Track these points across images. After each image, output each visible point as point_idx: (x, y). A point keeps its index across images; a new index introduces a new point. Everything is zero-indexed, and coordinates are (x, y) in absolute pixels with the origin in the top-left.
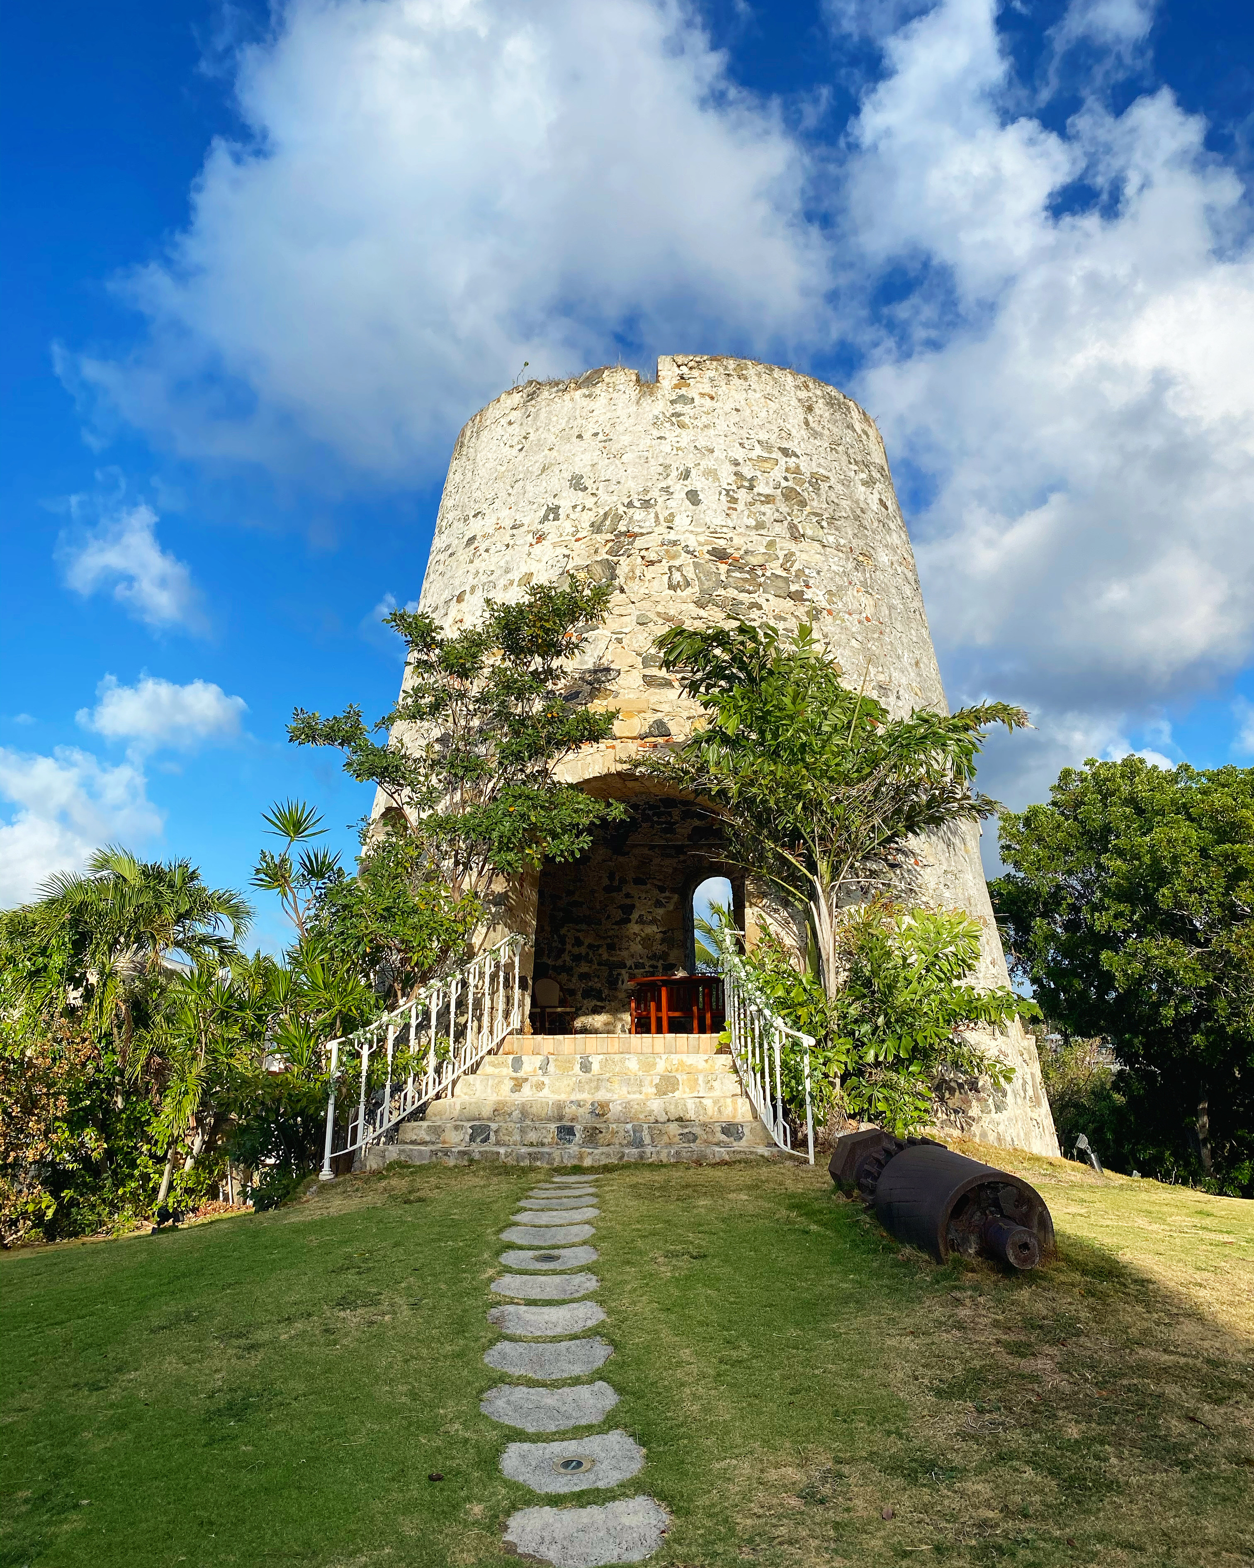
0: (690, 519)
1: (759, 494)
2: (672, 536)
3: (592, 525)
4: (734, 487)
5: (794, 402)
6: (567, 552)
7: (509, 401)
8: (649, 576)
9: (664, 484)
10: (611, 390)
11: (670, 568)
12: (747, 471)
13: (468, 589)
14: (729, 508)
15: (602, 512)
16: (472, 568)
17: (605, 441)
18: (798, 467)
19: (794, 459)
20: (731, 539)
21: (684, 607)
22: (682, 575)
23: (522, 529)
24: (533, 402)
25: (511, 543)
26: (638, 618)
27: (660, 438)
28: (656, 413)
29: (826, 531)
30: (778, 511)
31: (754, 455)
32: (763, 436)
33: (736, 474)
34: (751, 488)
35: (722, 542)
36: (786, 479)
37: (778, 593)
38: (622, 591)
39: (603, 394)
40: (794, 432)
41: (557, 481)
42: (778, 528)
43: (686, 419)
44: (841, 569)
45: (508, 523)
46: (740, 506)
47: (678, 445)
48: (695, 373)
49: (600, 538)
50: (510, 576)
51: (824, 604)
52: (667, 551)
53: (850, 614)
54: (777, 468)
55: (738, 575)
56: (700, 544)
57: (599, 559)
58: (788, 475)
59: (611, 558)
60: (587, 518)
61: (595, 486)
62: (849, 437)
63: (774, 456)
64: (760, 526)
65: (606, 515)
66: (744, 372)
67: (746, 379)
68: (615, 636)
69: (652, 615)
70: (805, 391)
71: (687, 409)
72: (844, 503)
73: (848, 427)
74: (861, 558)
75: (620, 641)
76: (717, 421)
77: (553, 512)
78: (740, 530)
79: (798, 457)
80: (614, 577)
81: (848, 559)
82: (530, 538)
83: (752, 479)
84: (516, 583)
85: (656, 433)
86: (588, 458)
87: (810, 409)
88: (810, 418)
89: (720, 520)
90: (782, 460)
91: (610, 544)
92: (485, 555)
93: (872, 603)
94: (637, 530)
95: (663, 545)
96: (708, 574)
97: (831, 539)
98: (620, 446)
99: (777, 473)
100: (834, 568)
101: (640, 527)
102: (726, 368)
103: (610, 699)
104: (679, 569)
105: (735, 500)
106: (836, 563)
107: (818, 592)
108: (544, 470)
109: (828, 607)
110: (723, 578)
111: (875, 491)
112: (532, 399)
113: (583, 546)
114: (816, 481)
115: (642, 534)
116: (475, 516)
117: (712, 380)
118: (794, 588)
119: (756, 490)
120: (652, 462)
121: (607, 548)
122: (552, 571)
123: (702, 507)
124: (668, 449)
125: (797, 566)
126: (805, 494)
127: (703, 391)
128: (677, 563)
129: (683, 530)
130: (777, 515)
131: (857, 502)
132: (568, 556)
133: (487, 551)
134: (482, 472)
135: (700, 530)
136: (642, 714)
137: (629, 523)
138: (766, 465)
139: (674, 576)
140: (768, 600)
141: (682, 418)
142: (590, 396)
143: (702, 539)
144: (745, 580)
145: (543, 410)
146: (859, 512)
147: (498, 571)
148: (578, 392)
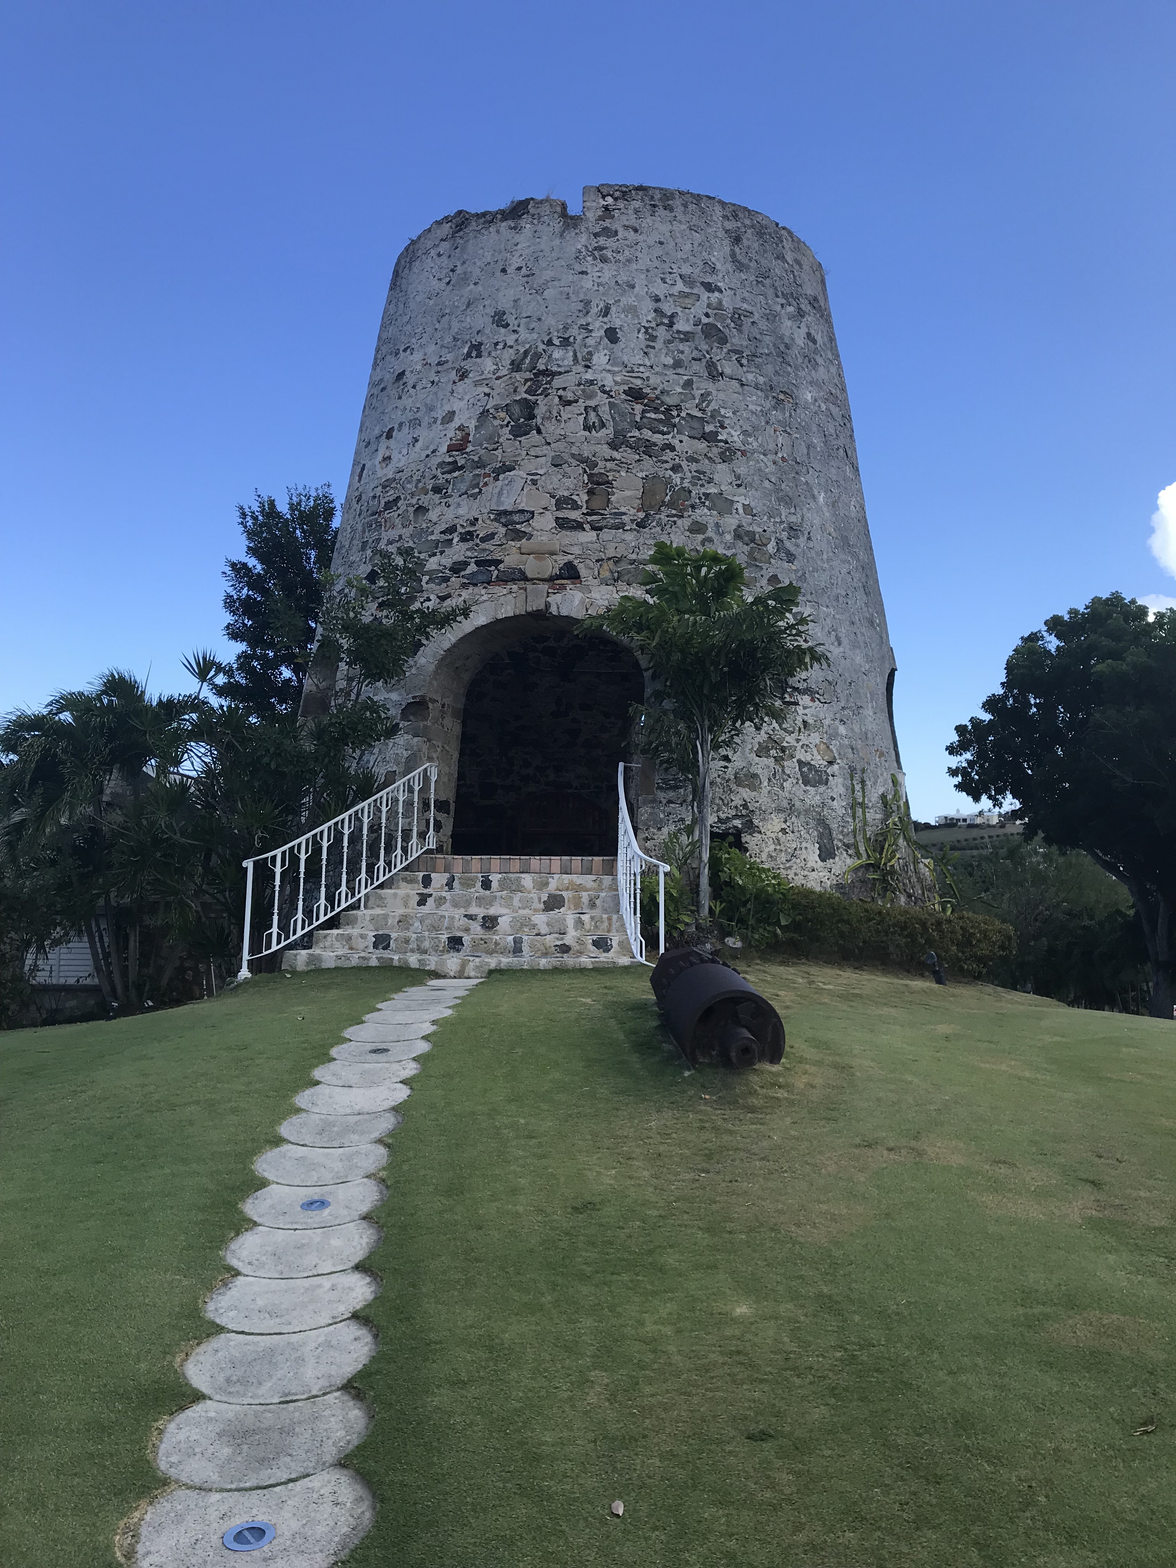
0: (608, 357)
1: (678, 332)
2: (589, 376)
3: (512, 363)
4: (653, 324)
5: (721, 234)
6: (487, 390)
7: (438, 232)
8: (565, 416)
9: (583, 322)
10: (535, 222)
11: (586, 408)
12: (668, 308)
13: (396, 426)
14: (648, 346)
15: (522, 350)
16: (400, 404)
17: (528, 276)
18: (720, 302)
19: (717, 294)
20: (648, 378)
21: (598, 448)
22: (598, 415)
23: (446, 366)
24: (461, 233)
25: (436, 379)
26: (553, 458)
27: (582, 273)
28: (579, 247)
29: (745, 369)
30: (697, 349)
31: (675, 290)
32: (686, 270)
33: (655, 311)
34: (671, 325)
35: (639, 382)
36: (707, 315)
37: (693, 433)
38: (539, 432)
39: (528, 226)
40: (719, 266)
41: (480, 319)
42: (697, 367)
43: (609, 254)
44: (759, 409)
45: (434, 360)
46: (659, 345)
47: (600, 280)
48: (621, 204)
49: (518, 376)
50: (434, 414)
51: (738, 445)
52: (583, 391)
53: (765, 455)
54: (698, 303)
55: (653, 416)
56: (616, 383)
57: (518, 398)
58: (709, 311)
59: (530, 397)
60: (508, 356)
61: (516, 323)
62: (778, 269)
63: (695, 291)
64: (678, 364)
65: (526, 353)
66: (670, 202)
67: (671, 210)
68: (530, 477)
69: (566, 456)
70: (734, 222)
71: (610, 243)
72: (767, 339)
73: (778, 258)
74: (782, 397)
75: (534, 482)
76: (638, 254)
77: (477, 349)
78: (657, 369)
79: (721, 291)
80: (532, 417)
81: (767, 397)
82: (453, 375)
83: (673, 316)
84: (439, 422)
85: (578, 268)
86: (511, 294)
87: (737, 240)
88: (737, 250)
89: (638, 358)
90: (705, 295)
91: (529, 384)
92: (412, 391)
93: (790, 443)
94: (555, 369)
95: (579, 384)
96: (622, 415)
97: (750, 377)
98: (542, 281)
99: (699, 309)
100: (751, 407)
101: (559, 366)
102: (652, 198)
103: (524, 540)
104: (595, 409)
105: (653, 338)
106: (755, 401)
107: (733, 432)
108: (468, 305)
109: (743, 448)
110: (638, 419)
111: (803, 325)
112: (461, 230)
113: (503, 385)
114: (738, 317)
115: (560, 373)
116: (405, 350)
117: (636, 211)
118: (709, 428)
119: (675, 327)
120: (573, 298)
121: (526, 387)
122: (472, 410)
123: (621, 345)
124: (589, 285)
125: (713, 406)
126: (726, 331)
127: (627, 223)
128: (592, 403)
129: (600, 369)
130: (696, 354)
131: (781, 338)
132: (488, 395)
133: (414, 387)
134: (412, 305)
135: (616, 369)
136: (554, 557)
137: (548, 361)
138: (687, 301)
139: (589, 417)
140: (681, 441)
141: (604, 252)
142: (515, 228)
143: (618, 379)
144: (660, 421)
145: (471, 242)
146: (782, 348)
147: (423, 409)
148: (504, 224)
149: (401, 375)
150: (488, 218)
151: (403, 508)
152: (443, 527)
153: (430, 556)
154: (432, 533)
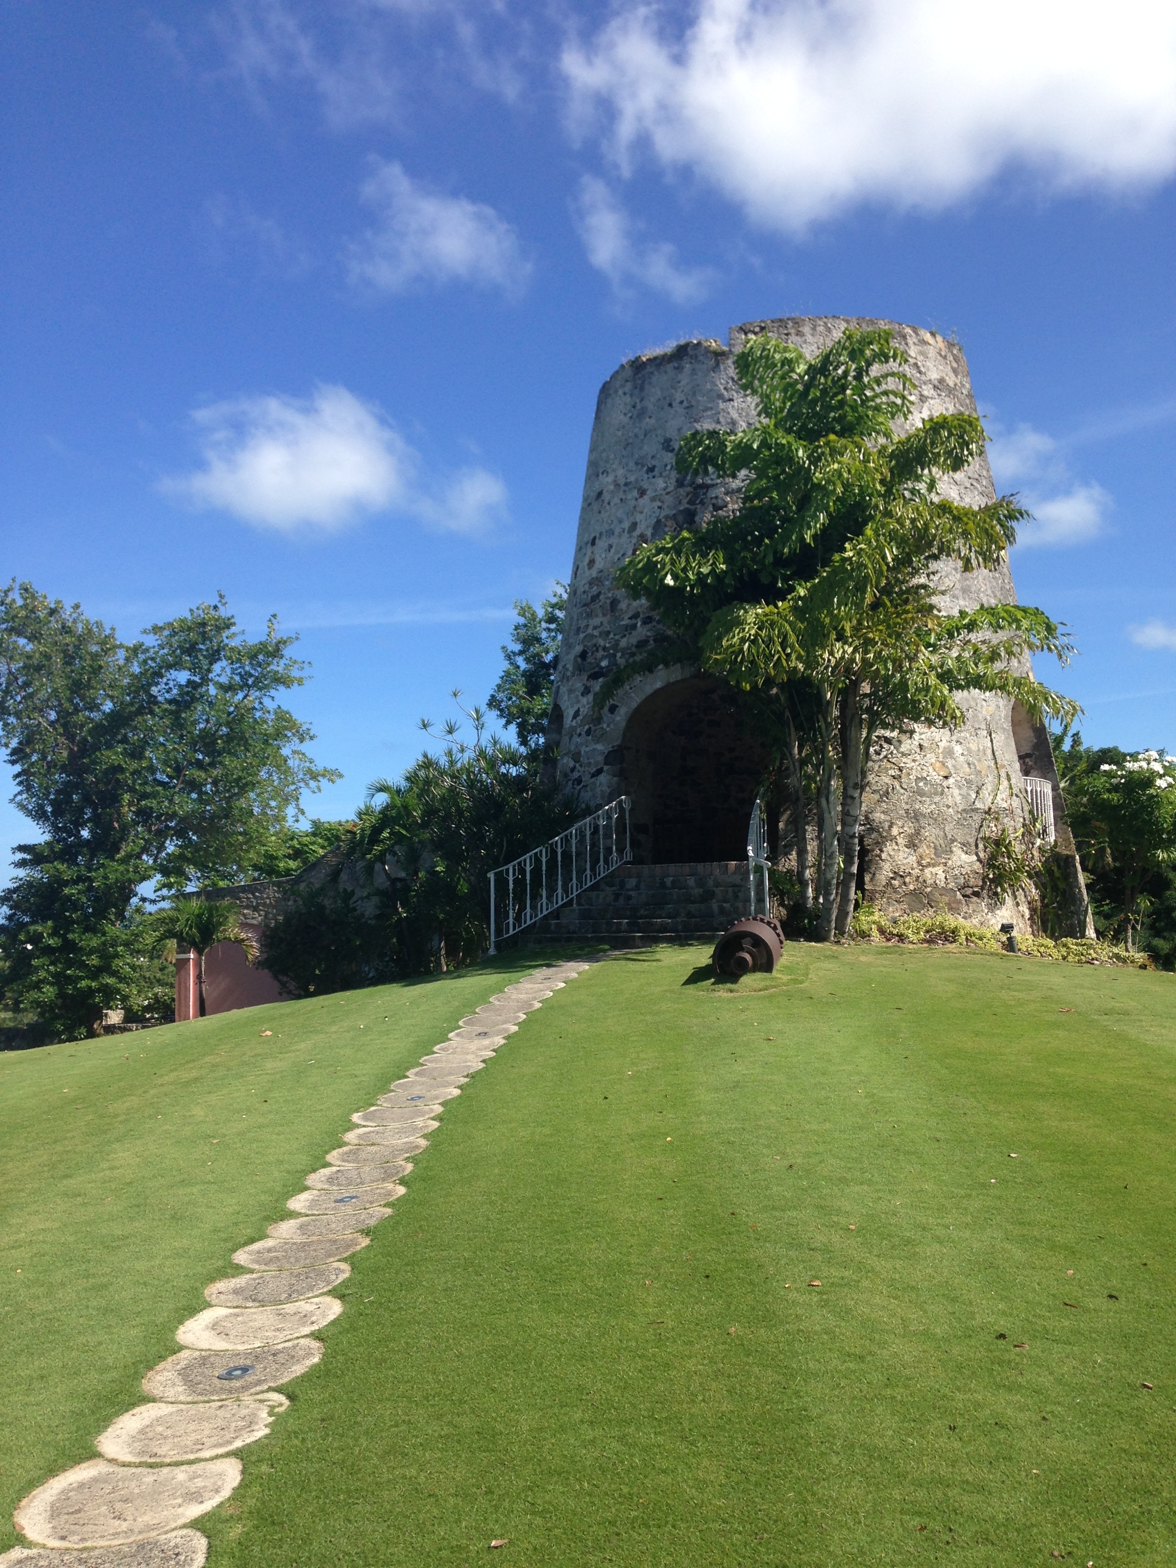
3: (678, 481)
6: (660, 504)
7: (623, 375)
10: (693, 362)
13: (598, 536)
16: (600, 517)
17: (688, 408)
23: (630, 486)
24: (640, 375)
25: (624, 497)
27: (728, 400)
28: (727, 379)
39: (688, 366)
41: (654, 446)
45: (622, 481)
49: (681, 490)
50: (623, 526)
57: (682, 508)
59: (691, 507)
60: (675, 475)
77: (652, 471)
80: (694, 522)
82: (635, 493)
84: (626, 531)
85: (725, 396)
86: (675, 424)
91: (690, 496)
92: (608, 507)
94: (709, 483)
98: (698, 411)
101: (712, 480)
108: (646, 435)
113: (671, 499)
115: (713, 486)
116: (603, 473)
121: (688, 499)
122: (650, 520)
132: (660, 507)
133: (609, 504)
134: (608, 435)
137: (704, 477)
142: (678, 369)
145: (647, 382)
147: (615, 522)
148: (671, 365)
149: (600, 494)
150: (658, 362)
151: (603, 601)
152: (630, 614)
153: (622, 637)
154: (623, 620)
